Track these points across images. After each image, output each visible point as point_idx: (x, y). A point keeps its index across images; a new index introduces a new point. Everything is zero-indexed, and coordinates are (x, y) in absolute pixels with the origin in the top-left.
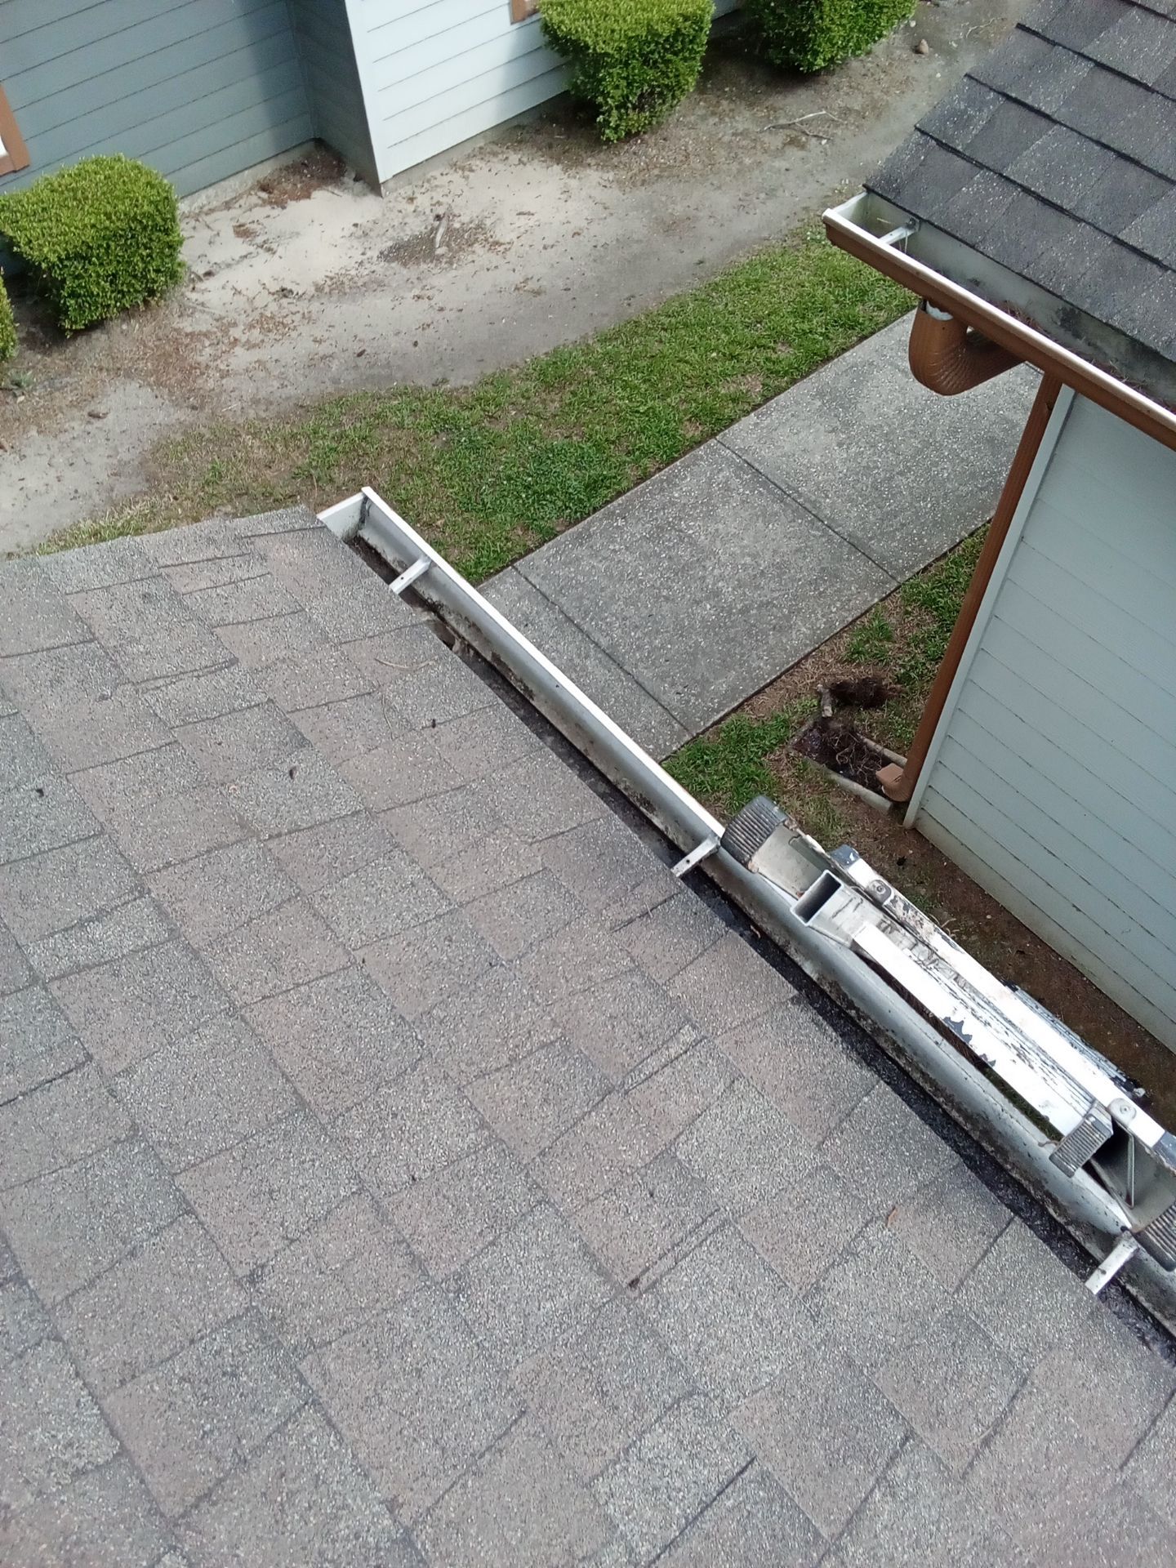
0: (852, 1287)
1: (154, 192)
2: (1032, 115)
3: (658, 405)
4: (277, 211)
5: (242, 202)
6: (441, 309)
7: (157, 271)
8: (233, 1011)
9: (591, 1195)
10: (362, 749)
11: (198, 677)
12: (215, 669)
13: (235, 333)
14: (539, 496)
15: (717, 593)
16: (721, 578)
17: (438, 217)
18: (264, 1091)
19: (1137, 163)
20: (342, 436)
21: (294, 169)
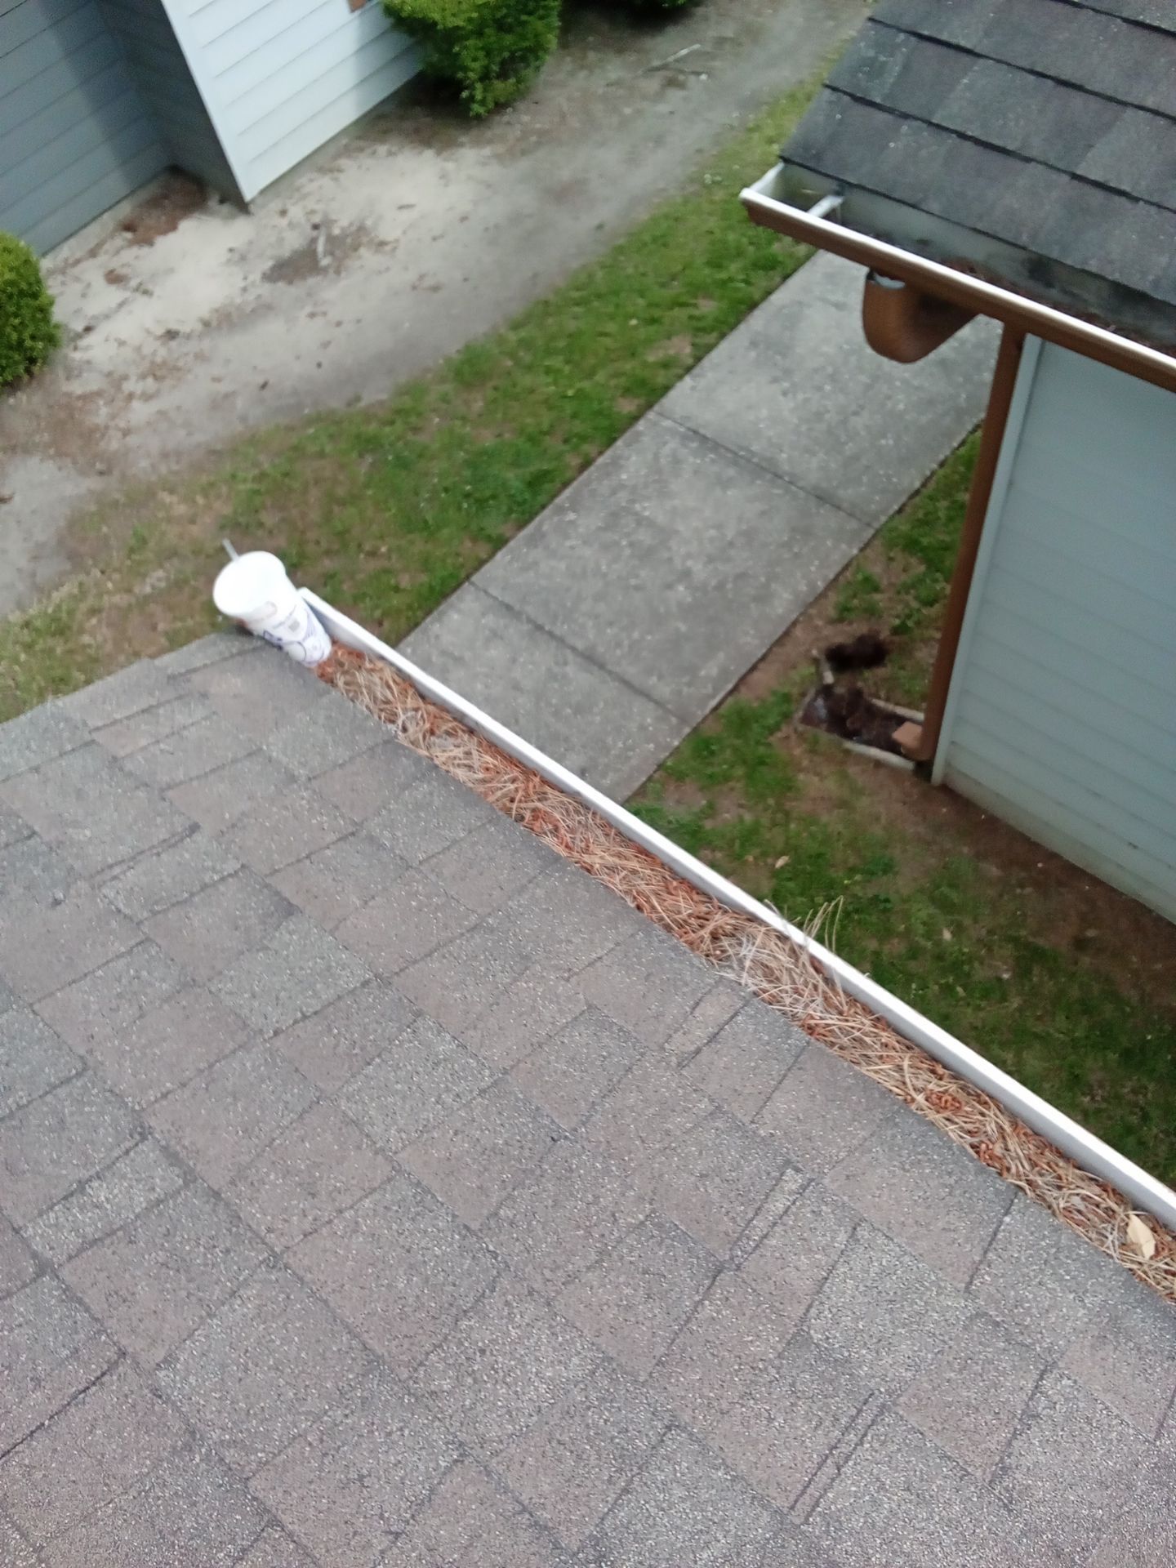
0: (1042, 1458)
1: (12, 257)
2: (951, 52)
3: (586, 385)
4: (145, 250)
5: (107, 247)
6: (339, 324)
7: (33, 338)
8: (274, 1261)
9: (725, 1406)
10: (358, 903)
11: (158, 854)
12: (171, 843)
13: (129, 386)
14: (481, 503)
15: (686, 574)
16: (689, 556)
17: (316, 227)
18: (328, 1354)
19: (1079, 88)
20: (263, 476)
21: (155, 203)
